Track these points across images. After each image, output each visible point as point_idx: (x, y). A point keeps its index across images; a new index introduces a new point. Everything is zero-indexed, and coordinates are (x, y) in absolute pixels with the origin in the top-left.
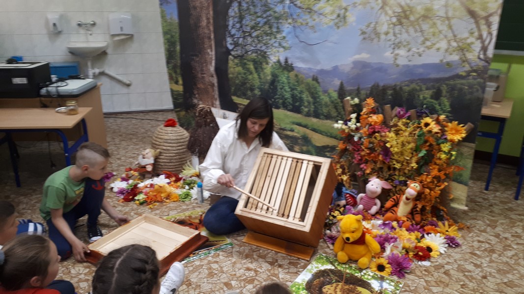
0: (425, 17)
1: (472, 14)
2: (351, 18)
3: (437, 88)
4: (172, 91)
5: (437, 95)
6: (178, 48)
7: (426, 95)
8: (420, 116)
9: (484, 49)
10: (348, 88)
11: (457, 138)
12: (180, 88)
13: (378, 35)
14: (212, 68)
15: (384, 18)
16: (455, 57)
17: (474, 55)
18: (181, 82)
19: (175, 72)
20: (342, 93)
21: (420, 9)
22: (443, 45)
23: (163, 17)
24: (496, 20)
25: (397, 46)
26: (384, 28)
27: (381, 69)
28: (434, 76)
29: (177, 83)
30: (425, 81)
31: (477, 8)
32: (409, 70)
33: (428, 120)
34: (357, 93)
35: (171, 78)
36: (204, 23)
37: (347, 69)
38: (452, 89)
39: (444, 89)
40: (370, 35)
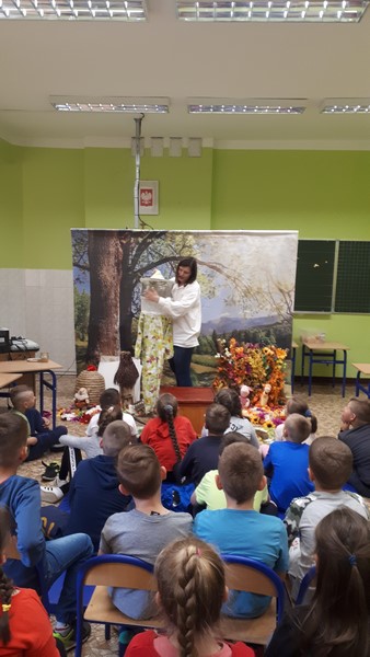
0: (258, 293)
1: (281, 291)
2: (217, 293)
3: (268, 329)
4: (77, 346)
5: (268, 335)
6: (88, 314)
7: (262, 334)
8: (261, 346)
9: (289, 308)
10: (218, 333)
11: (283, 357)
12: (85, 344)
13: (234, 302)
14: (117, 327)
15: (237, 293)
16: (275, 313)
17: (284, 312)
18: (87, 338)
19: (83, 332)
20: (214, 336)
21: (255, 288)
22: (269, 307)
23: (75, 292)
24: (293, 294)
25: (245, 308)
26: (237, 298)
27: (237, 321)
28: (265, 324)
29: (82, 340)
30: (261, 327)
31: (282, 288)
32: (252, 321)
33: (266, 348)
34: (224, 336)
35: (77, 336)
36: (113, 296)
37: (217, 322)
38: (275, 330)
39: (271, 330)
40: (230, 303)
